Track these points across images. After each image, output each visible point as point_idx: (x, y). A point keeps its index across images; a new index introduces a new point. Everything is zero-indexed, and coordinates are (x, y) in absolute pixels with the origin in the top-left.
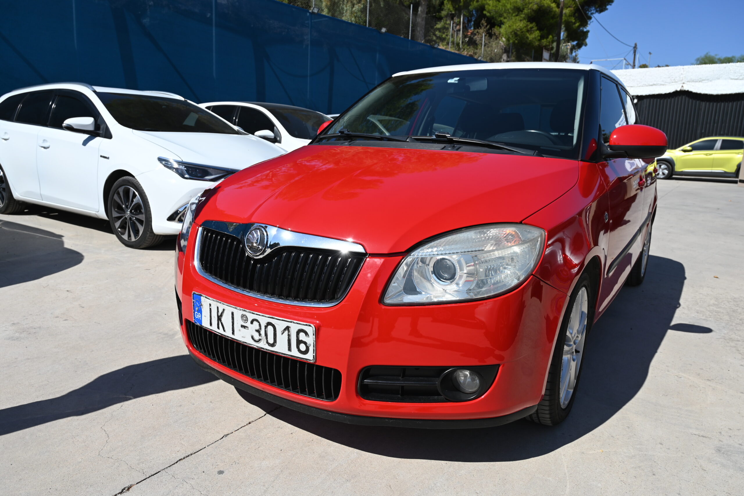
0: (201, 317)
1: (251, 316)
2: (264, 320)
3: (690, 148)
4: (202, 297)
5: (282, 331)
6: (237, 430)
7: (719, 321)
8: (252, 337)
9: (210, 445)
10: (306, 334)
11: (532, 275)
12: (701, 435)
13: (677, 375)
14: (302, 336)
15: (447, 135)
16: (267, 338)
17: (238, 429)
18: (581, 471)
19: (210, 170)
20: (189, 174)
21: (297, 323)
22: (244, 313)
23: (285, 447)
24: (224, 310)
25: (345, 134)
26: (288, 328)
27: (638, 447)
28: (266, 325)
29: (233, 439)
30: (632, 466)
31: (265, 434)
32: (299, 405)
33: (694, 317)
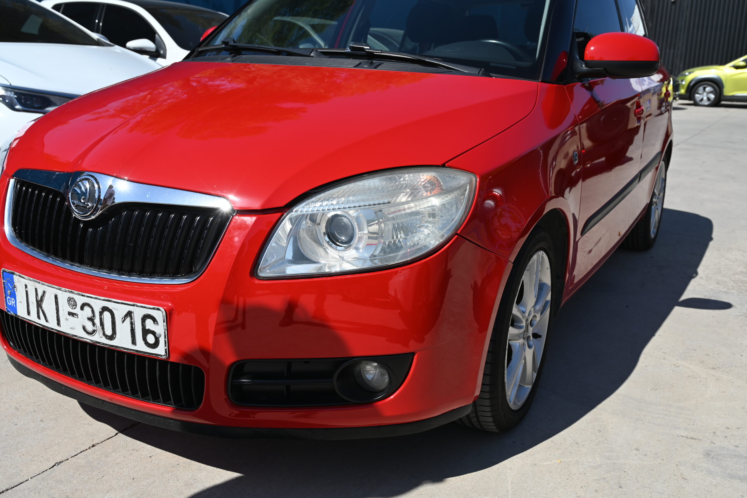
0: (16, 303)
1: (80, 300)
2: (98, 304)
3: (743, 64)
4: (14, 276)
5: (122, 318)
6: (74, 455)
7: (743, 293)
8: (84, 328)
9: (34, 476)
10: (154, 320)
11: (457, 234)
12: (689, 437)
13: (675, 363)
14: (149, 324)
15: (365, 47)
16: (103, 329)
17: (76, 454)
18: (529, 487)
19: (52, 98)
20: (21, 104)
21: (142, 307)
22: (71, 295)
23: (140, 475)
24: (44, 292)
25: (231, 46)
26: (129, 314)
27: (607, 454)
28: (101, 310)
29: (68, 468)
30: (595, 478)
31: (113, 459)
32: (152, 417)
33: (712, 289)
